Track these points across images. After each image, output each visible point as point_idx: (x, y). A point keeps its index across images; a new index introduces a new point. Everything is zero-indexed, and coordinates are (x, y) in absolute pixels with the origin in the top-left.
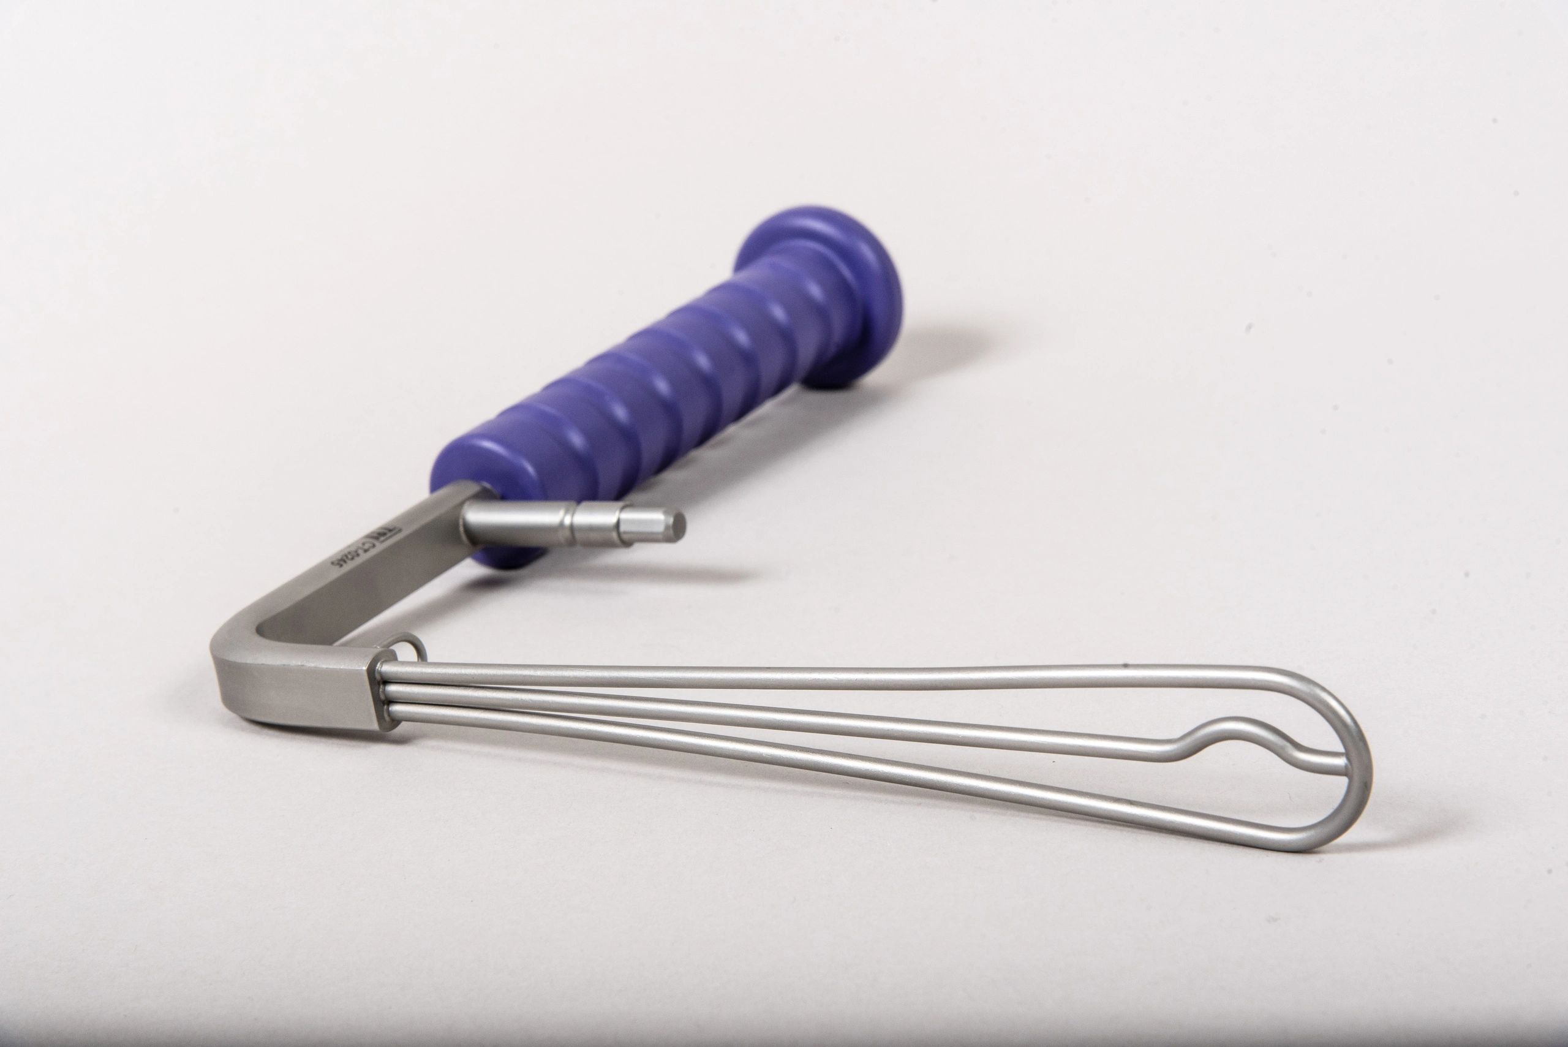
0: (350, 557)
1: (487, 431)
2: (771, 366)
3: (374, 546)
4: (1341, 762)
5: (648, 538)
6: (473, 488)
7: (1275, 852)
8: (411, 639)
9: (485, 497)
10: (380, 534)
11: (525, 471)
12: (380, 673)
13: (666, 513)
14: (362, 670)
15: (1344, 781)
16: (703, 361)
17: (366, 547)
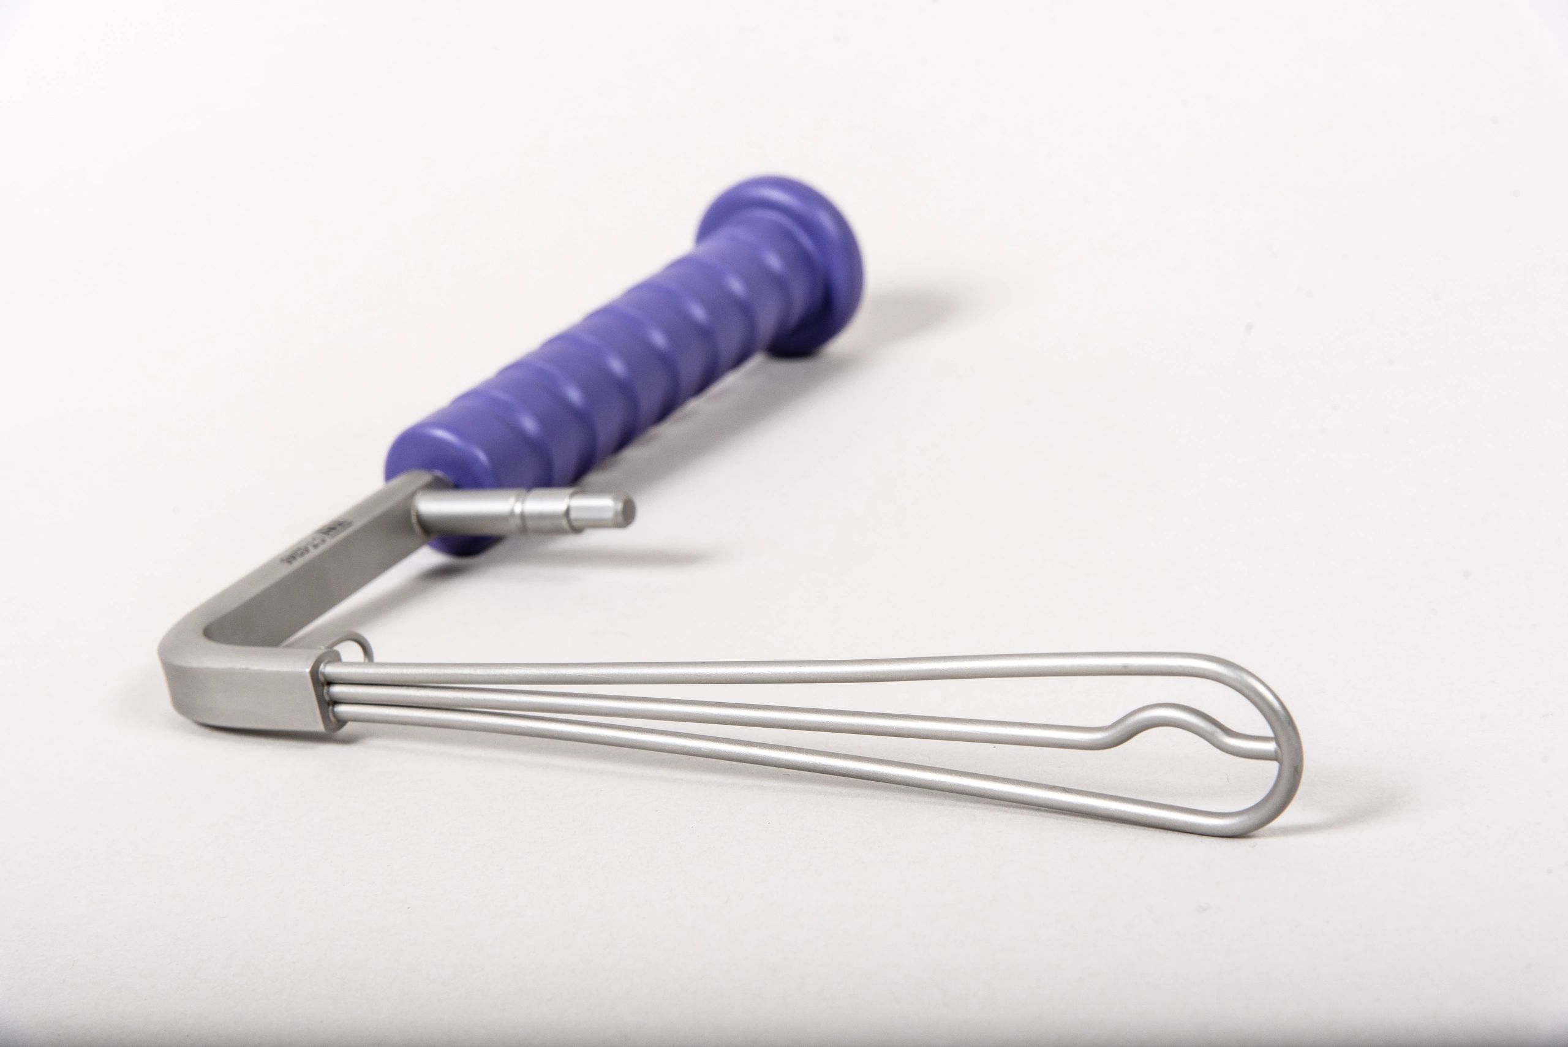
0: (299, 553)
1: (441, 419)
2: (730, 341)
3: (323, 541)
4: (1271, 746)
5: (598, 524)
6: (425, 477)
7: (1210, 837)
8: (356, 638)
9: (438, 486)
10: (331, 529)
11: (475, 459)
12: (324, 674)
13: (615, 499)
14: (305, 672)
15: (1275, 765)
16: (659, 339)
17: (317, 542)
